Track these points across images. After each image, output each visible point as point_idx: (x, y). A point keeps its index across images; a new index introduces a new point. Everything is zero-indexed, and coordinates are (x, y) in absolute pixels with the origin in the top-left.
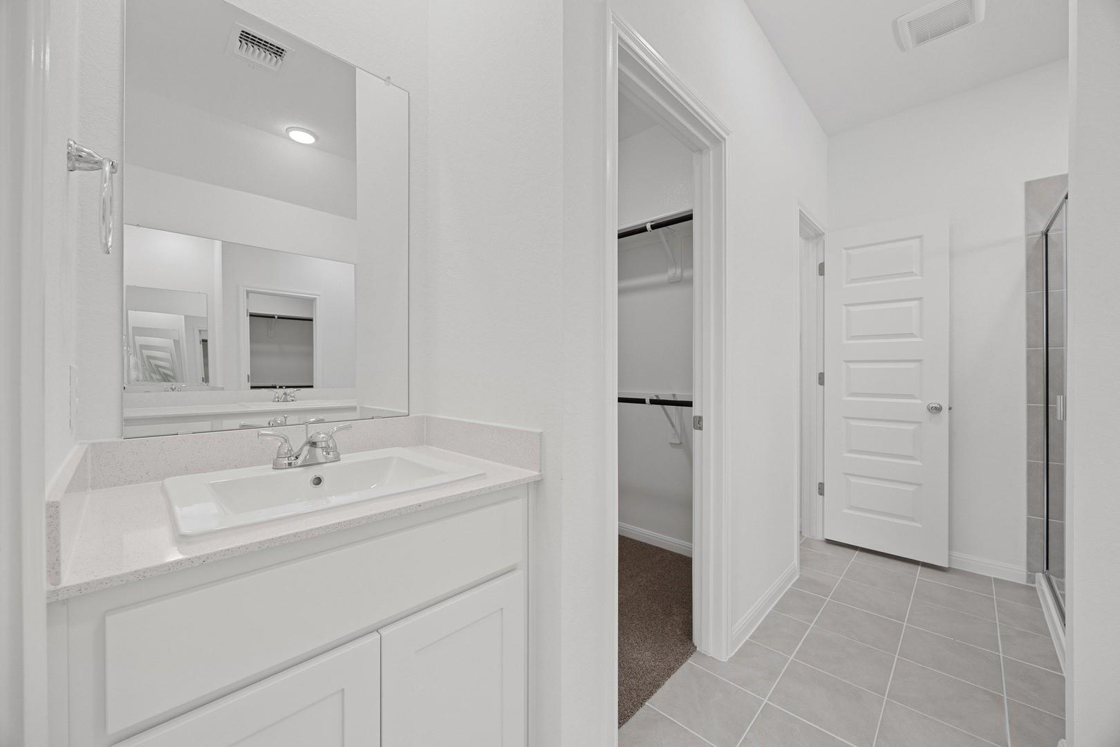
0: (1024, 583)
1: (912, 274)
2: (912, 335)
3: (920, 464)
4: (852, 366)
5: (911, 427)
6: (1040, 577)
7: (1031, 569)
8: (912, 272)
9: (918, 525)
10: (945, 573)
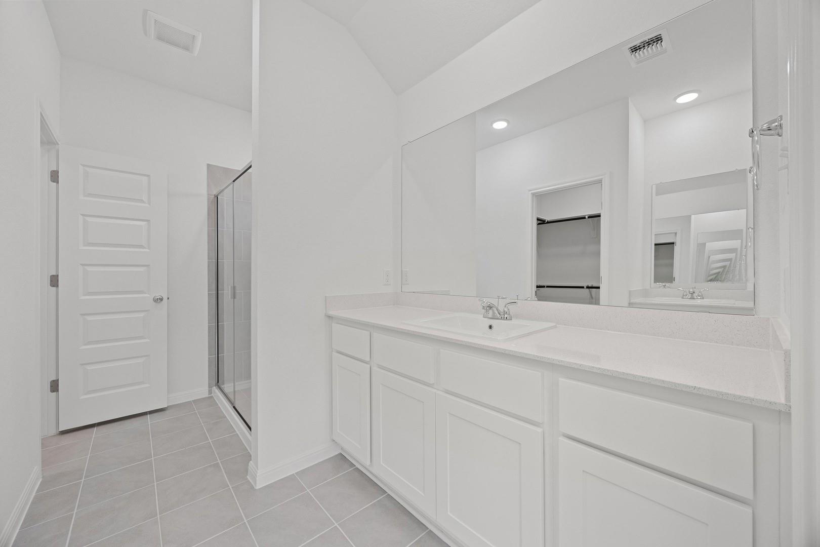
0: (208, 396)
1: (142, 201)
2: (141, 247)
3: (149, 340)
4: (89, 269)
5: (142, 315)
6: (216, 390)
7: (210, 387)
8: (142, 200)
9: (147, 385)
10: (164, 412)
